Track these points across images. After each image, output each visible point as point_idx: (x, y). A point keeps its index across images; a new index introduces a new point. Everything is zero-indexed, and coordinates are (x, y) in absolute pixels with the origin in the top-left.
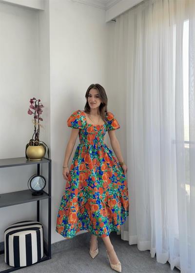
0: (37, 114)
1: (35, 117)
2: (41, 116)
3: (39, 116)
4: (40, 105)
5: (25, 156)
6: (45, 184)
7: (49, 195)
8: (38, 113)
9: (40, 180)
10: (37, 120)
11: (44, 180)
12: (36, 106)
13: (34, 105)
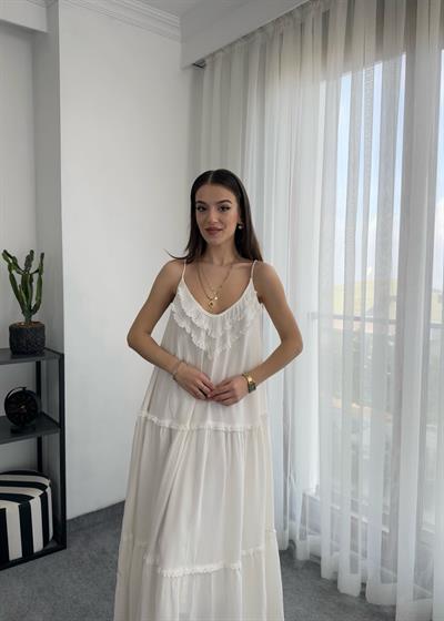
5: (8, 346)
7: (61, 425)
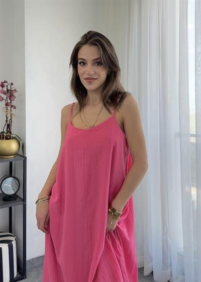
0: (9, 101)
1: (7, 105)
2: (14, 103)
3: (11, 102)
4: (13, 89)
6: (19, 187)
7: (24, 200)
8: (10, 99)
9: (12, 182)
10: (9, 108)
11: (17, 182)
12: (8, 91)
13: (5, 89)
